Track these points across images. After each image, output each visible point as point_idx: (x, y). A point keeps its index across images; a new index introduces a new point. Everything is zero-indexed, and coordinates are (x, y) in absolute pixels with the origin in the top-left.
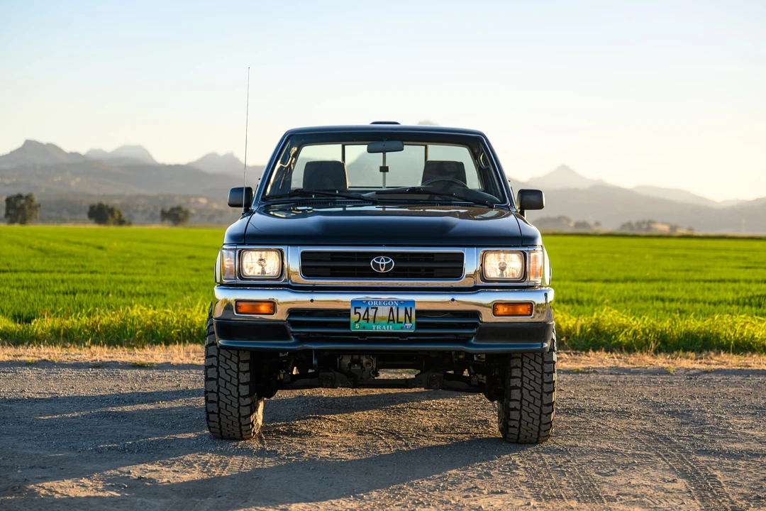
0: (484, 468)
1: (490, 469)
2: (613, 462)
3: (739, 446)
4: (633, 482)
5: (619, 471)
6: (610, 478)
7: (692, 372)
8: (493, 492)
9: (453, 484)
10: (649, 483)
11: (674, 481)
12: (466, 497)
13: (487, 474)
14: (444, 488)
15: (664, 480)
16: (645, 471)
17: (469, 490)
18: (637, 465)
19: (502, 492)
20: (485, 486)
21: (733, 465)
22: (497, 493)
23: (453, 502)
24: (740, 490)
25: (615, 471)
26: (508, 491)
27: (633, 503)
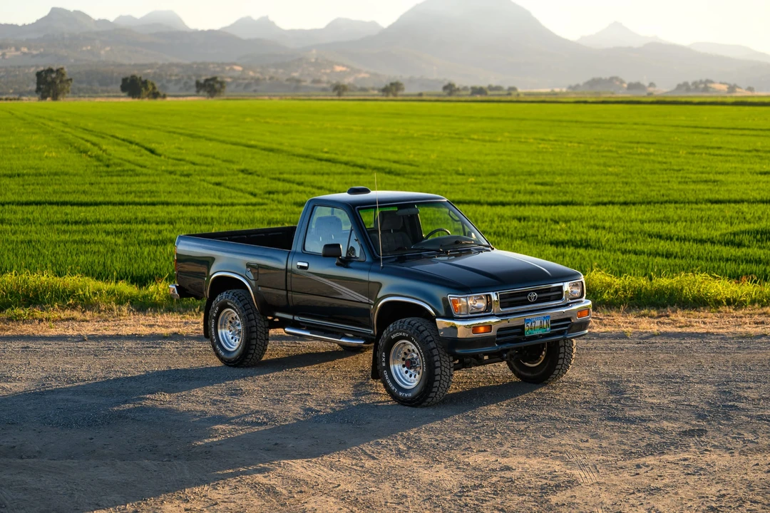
0: (477, 433)
1: (480, 434)
2: (556, 427)
3: (638, 413)
4: (563, 442)
5: (557, 434)
6: (550, 440)
7: (644, 335)
8: (480, 451)
9: (457, 445)
10: (572, 443)
11: (587, 441)
12: (463, 455)
13: (478, 438)
14: (452, 449)
15: (581, 440)
16: (573, 434)
17: (466, 449)
18: (569, 430)
19: (485, 451)
20: (475, 447)
21: (627, 429)
22: (482, 451)
23: (455, 459)
24: (623, 447)
25: (554, 434)
26: (488, 450)
27: (557, 458)
